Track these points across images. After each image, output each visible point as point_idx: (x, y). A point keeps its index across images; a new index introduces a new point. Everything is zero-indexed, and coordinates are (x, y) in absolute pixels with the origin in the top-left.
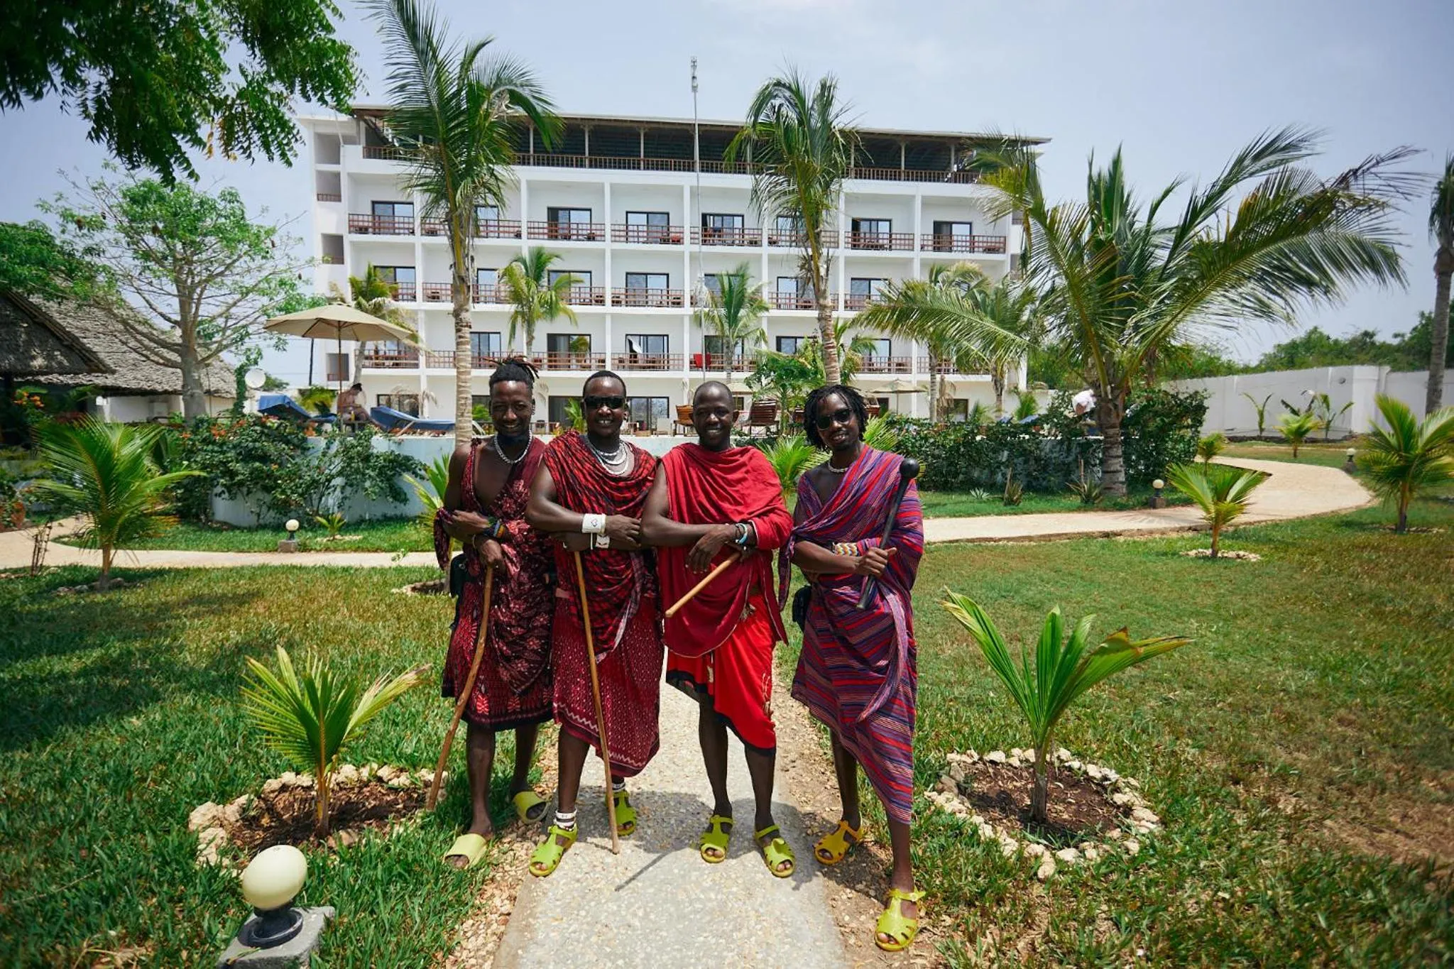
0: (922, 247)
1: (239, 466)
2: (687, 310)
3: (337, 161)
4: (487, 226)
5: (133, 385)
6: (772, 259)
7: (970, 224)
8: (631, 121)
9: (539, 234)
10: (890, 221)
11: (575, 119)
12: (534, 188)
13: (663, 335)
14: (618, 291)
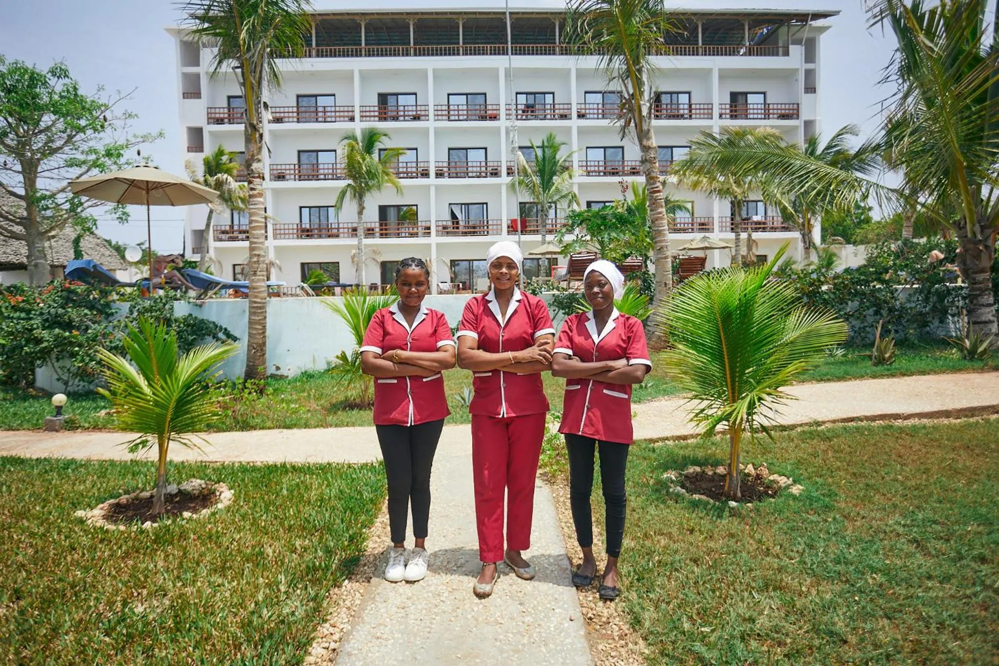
0: (721, 116)
1: (44, 334)
2: (505, 179)
3: (197, 63)
4: (325, 112)
6: (581, 131)
7: (764, 93)
8: (451, 13)
9: (370, 116)
10: (689, 93)
11: (401, 14)
12: (365, 76)
13: (483, 204)
14: (440, 164)
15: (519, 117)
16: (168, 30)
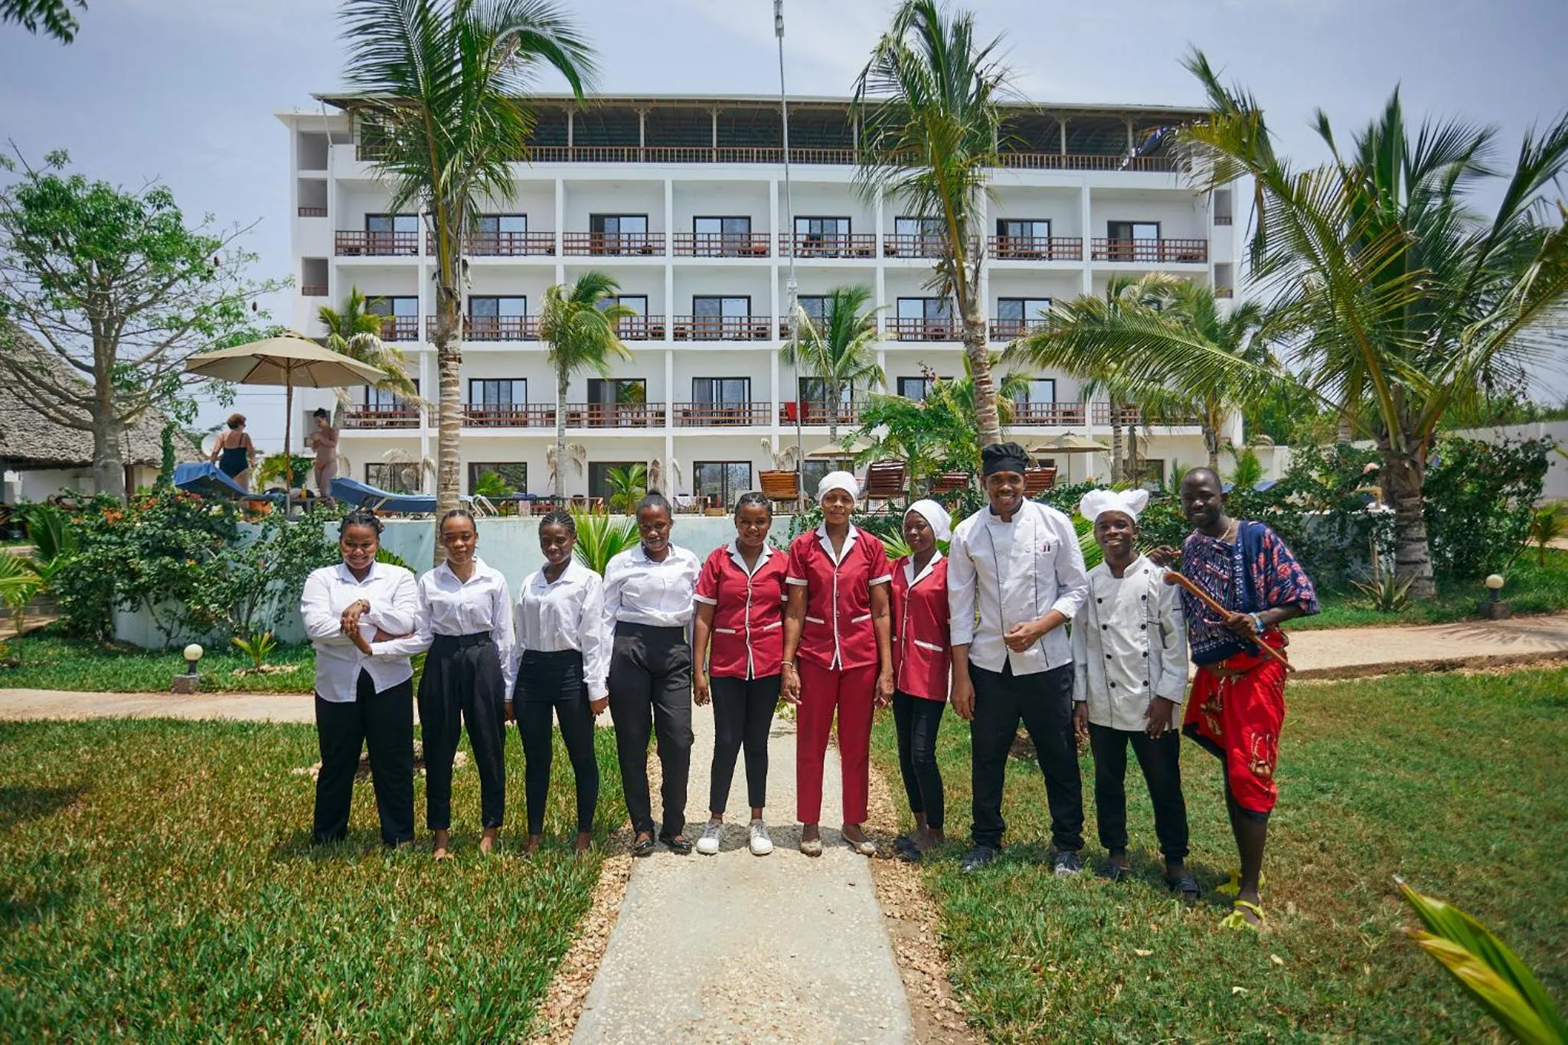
0: (1094, 256)
1: (143, 565)
2: (776, 344)
3: (323, 166)
4: (511, 241)
5: (42, 454)
6: (891, 275)
7: (1158, 224)
8: (700, 101)
9: (578, 248)
10: (1048, 222)
11: (629, 101)
12: (572, 190)
13: (743, 379)
14: (682, 320)
15: (799, 253)
16: (279, 116)
